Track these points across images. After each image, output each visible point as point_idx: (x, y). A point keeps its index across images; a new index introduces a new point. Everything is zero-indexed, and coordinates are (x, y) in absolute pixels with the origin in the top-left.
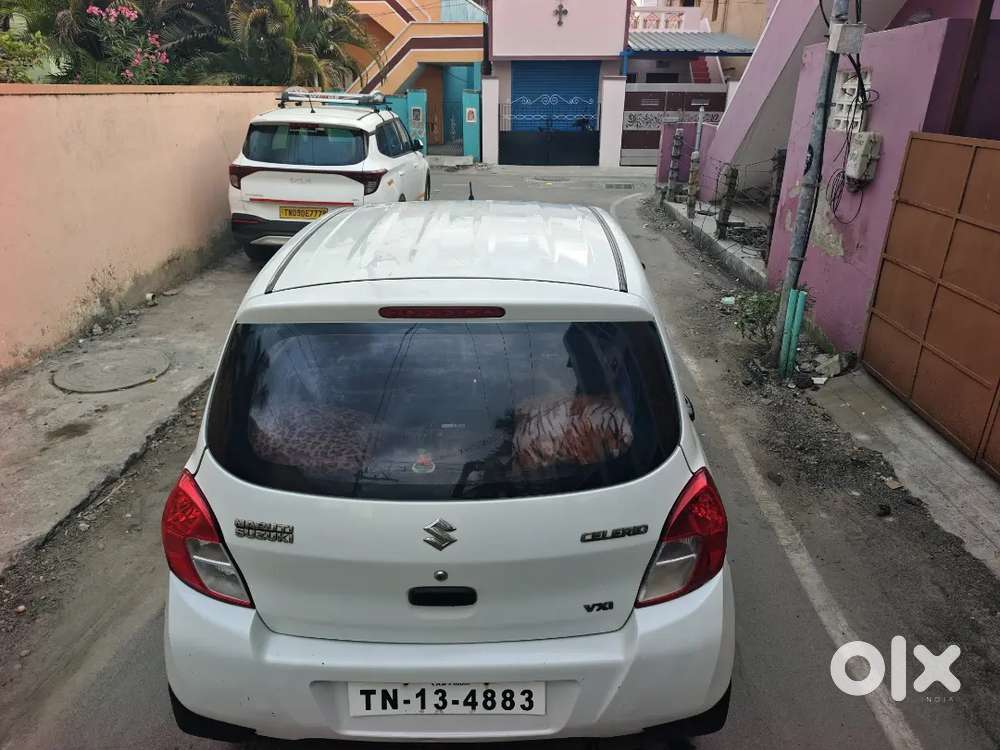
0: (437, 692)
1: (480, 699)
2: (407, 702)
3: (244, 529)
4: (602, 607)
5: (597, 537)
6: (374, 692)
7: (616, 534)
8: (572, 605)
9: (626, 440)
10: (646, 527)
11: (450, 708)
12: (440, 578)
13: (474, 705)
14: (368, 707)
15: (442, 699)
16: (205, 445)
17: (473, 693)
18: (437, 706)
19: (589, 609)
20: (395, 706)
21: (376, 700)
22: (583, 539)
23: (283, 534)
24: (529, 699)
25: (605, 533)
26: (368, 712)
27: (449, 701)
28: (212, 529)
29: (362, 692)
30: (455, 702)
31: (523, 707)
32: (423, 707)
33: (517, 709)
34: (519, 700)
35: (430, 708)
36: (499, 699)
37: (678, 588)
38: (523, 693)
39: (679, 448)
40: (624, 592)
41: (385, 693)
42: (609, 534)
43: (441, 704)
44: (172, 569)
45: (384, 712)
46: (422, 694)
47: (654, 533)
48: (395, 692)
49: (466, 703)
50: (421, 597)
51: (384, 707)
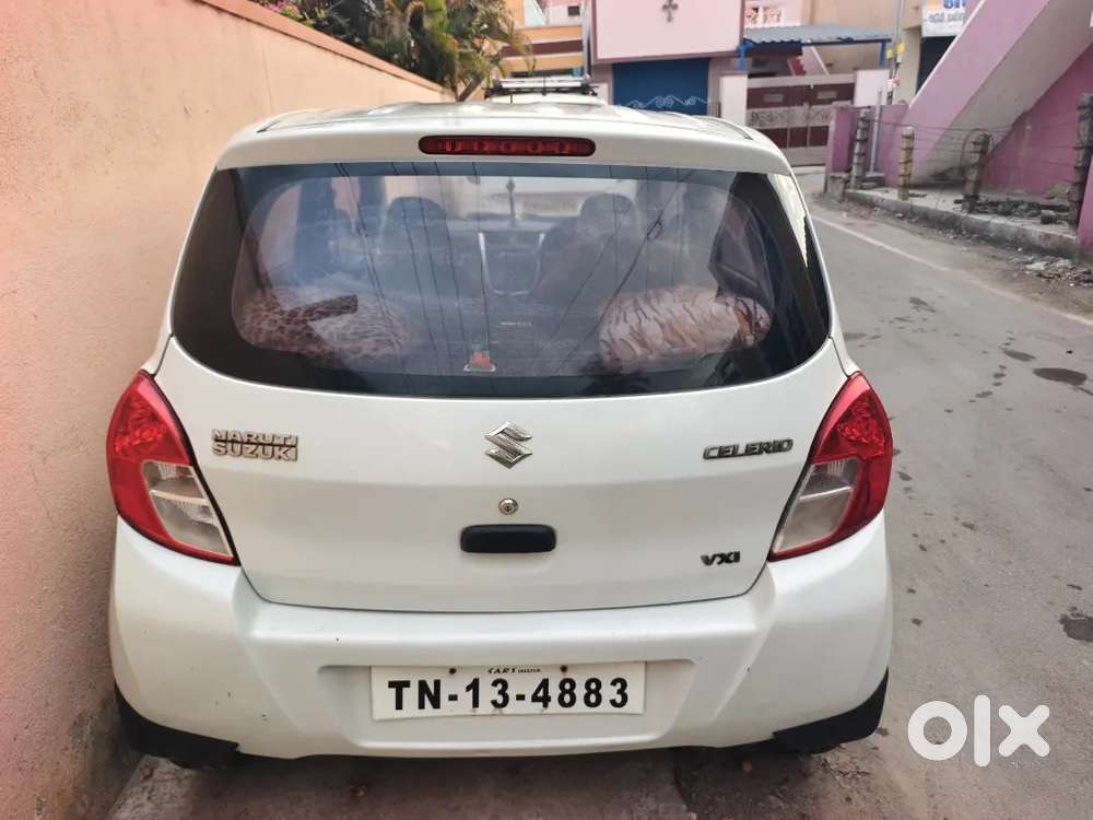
0: (495, 684)
1: (554, 691)
2: (453, 698)
3: (225, 442)
4: (725, 559)
5: (724, 453)
6: (407, 684)
7: (751, 450)
8: (682, 558)
9: (762, 324)
10: (790, 442)
11: (513, 706)
12: (508, 509)
13: (546, 700)
14: (399, 706)
15: (503, 692)
16: (170, 332)
17: (545, 684)
18: (494, 703)
19: (708, 561)
20: (436, 704)
21: (410, 695)
22: (707, 456)
23: (282, 447)
24: (621, 692)
25: (735, 448)
26: (399, 714)
27: (512, 692)
28: (183, 450)
29: (391, 684)
30: (521, 698)
31: (613, 703)
32: (476, 704)
33: (605, 706)
34: (609, 692)
35: (485, 706)
36: (580, 692)
37: (826, 534)
38: (614, 683)
40: (754, 540)
41: (423, 685)
42: (742, 450)
43: (500, 700)
44: (120, 512)
45: (422, 713)
46: (474, 686)
47: (800, 453)
48: (437, 683)
49: (535, 699)
50: (480, 541)
51: (421, 706)
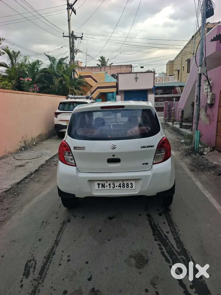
0: (113, 184)
1: (122, 185)
2: (107, 186)
3: (75, 148)
4: (146, 164)
5: (144, 147)
6: (100, 184)
7: (148, 147)
8: (139, 164)
9: (149, 129)
10: (154, 146)
11: (116, 188)
12: (114, 156)
13: (120, 187)
14: (99, 188)
15: (114, 185)
16: (67, 134)
17: (120, 184)
18: (113, 187)
19: (143, 164)
20: (104, 188)
21: (100, 186)
22: (141, 148)
23: (83, 148)
24: (132, 185)
25: (145, 146)
26: (99, 189)
27: (115, 185)
28: (69, 149)
29: (98, 184)
30: (117, 186)
31: (131, 187)
32: (110, 187)
33: (129, 188)
34: (130, 185)
35: (111, 188)
36: (126, 185)
37: (162, 160)
38: (131, 184)
39: (160, 132)
40: (150, 161)
41: (102, 184)
42: (146, 147)
43: (114, 187)
44: (60, 160)
45: (102, 189)
46: (110, 185)
47: (155, 147)
48: (104, 184)
49: (119, 186)
50: (110, 161)
51: (102, 188)
